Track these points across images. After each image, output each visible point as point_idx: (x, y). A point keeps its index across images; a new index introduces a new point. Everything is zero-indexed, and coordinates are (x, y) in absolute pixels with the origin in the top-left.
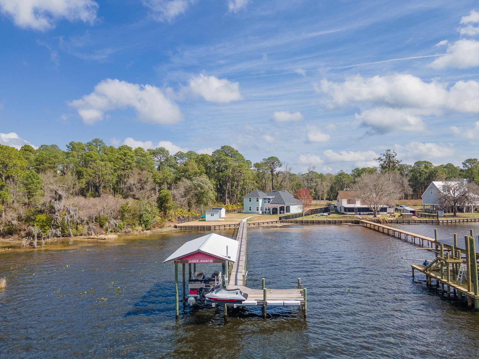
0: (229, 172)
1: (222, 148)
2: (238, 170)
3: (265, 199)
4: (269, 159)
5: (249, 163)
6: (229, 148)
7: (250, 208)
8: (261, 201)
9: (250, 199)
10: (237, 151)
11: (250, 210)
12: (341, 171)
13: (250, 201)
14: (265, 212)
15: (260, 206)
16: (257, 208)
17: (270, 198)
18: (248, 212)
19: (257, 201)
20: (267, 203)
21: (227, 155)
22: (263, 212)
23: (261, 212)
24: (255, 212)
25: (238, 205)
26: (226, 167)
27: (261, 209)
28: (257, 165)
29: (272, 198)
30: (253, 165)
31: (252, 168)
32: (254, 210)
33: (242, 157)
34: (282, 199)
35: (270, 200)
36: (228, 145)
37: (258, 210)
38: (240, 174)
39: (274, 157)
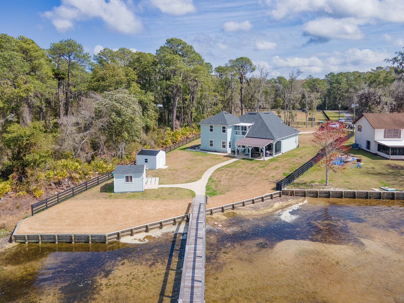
0: (177, 80)
1: (169, 42)
2: (192, 78)
3: (236, 127)
4: (237, 60)
5: (209, 66)
6: (180, 43)
7: (211, 142)
8: (229, 131)
9: (212, 127)
10: (191, 47)
11: (211, 145)
12: (310, 76)
13: (211, 130)
14: (238, 151)
15: (229, 140)
16: (223, 143)
17: (245, 127)
18: (207, 149)
19: (224, 131)
20: (241, 135)
21: (175, 53)
22: (233, 152)
23: (229, 150)
24: (220, 150)
25: (193, 127)
26: (174, 72)
27: (230, 146)
28: (219, 69)
29: (249, 127)
30: (214, 69)
31: (213, 74)
32: (217, 145)
33: (200, 57)
34: (268, 130)
35: (245, 130)
36: (177, 38)
37: (224, 146)
38: (195, 83)
39: (245, 58)
